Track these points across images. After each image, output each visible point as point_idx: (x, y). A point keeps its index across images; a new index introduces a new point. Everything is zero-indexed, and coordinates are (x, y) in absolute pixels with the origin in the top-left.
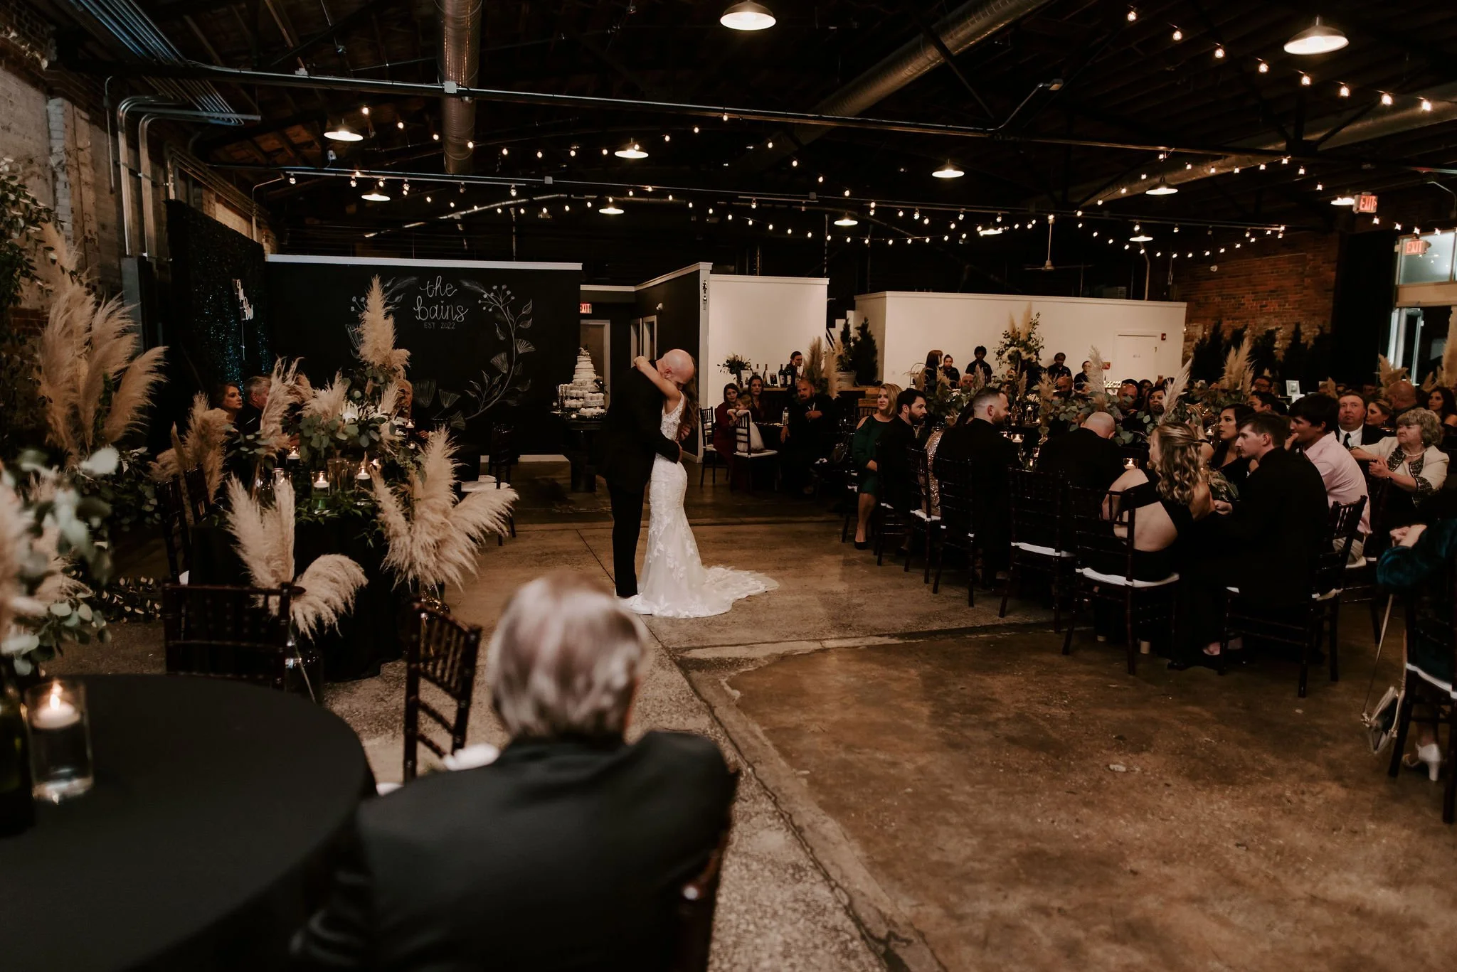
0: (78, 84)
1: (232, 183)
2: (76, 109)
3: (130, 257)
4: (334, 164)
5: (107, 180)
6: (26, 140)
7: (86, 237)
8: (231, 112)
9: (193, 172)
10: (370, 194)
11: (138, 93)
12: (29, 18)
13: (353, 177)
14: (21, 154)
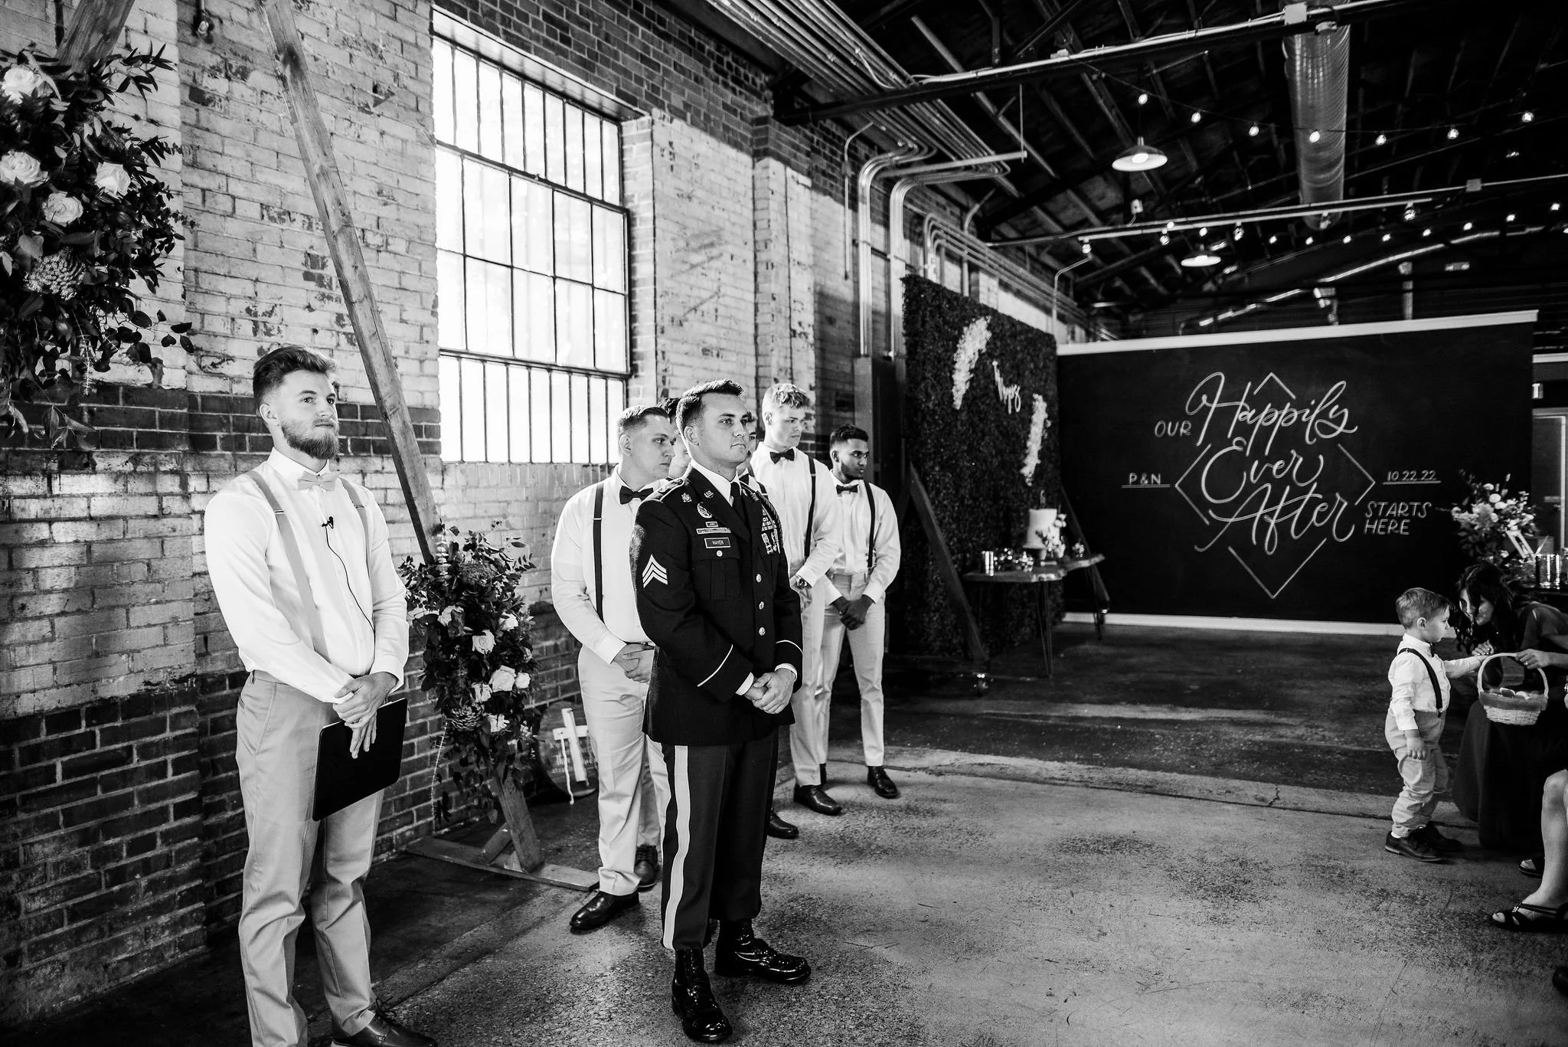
0: (797, 142)
1: (1025, 268)
2: (789, 170)
3: (866, 356)
4: (1140, 218)
5: (842, 262)
6: (717, 212)
7: (794, 332)
8: (989, 154)
9: (969, 254)
10: (1194, 256)
11: (881, 151)
12: (734, 65)
13: (1164, 231)
14: (707, 229)
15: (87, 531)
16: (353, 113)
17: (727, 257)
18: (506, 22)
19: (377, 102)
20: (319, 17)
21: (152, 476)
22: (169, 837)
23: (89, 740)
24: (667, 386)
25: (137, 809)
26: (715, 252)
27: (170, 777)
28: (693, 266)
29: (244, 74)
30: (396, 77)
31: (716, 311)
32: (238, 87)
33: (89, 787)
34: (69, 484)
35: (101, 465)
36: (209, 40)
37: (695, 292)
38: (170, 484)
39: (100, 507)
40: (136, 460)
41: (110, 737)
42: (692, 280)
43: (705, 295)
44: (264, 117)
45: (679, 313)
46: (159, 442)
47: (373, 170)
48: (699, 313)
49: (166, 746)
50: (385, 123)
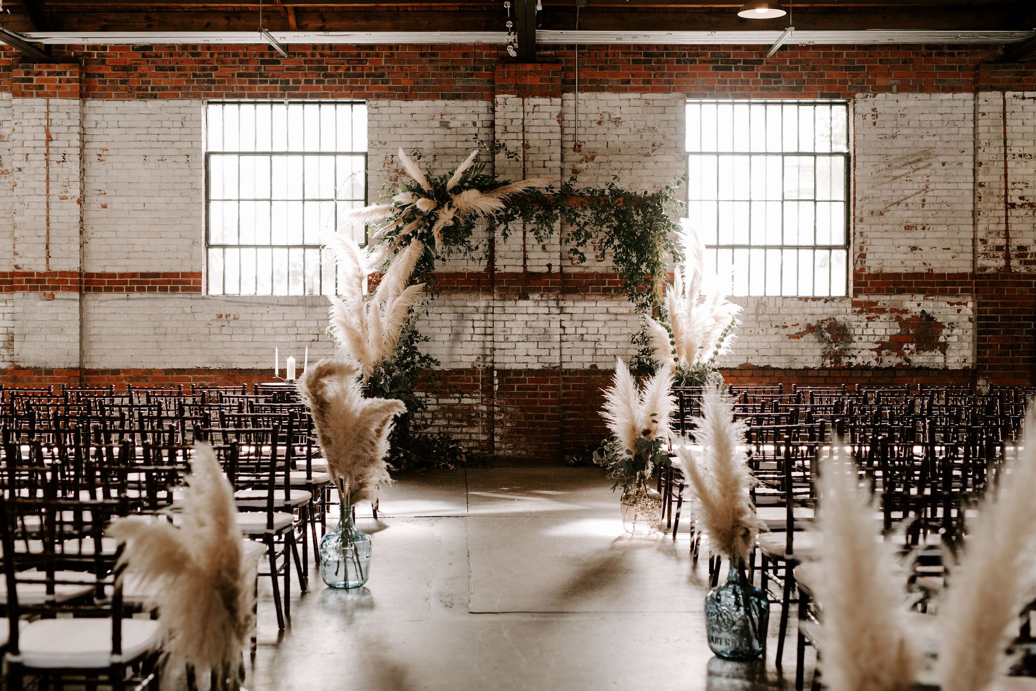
14: (914, 151)
15: (526, 318)
16: (641, 158)
17: (936, 165)
18: (731, 89)
19: (653, 151)
20: (626, 126)
21: (547, 301)
22: (548, 417)
23: (524, 380)
24: (864, 251)
25: (538, 405)
26: (921, 164)
27: (549, 398)
28: (895, 178)
29: (593, 158)
30: (664, 137)
31: (924, 200)
32: (591, 164)
33: (524, 395)
34: (522, 303)
35: (531, 297)
36: (579, 151)
37: (897, 193)
38: (553, 304)
39: (530, 311)
40: (542, 296)
41: (531, 381)
42: (895, 186)
43: (907, 193)
44: (600, 172)
45: (881, 207)
46: (550, 290)
47: (651, 179)
48: (902, 205)
49: (549, 388)
50: (657, 158)
